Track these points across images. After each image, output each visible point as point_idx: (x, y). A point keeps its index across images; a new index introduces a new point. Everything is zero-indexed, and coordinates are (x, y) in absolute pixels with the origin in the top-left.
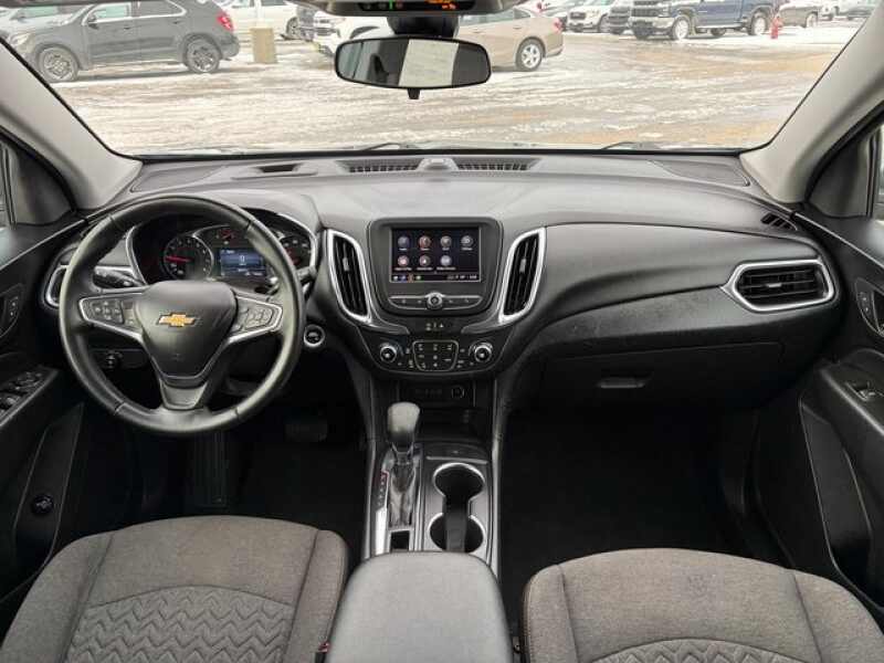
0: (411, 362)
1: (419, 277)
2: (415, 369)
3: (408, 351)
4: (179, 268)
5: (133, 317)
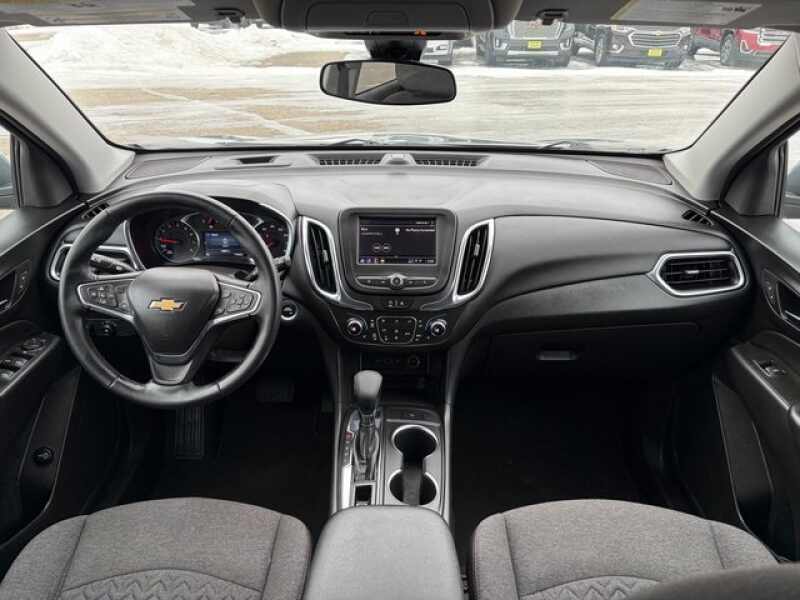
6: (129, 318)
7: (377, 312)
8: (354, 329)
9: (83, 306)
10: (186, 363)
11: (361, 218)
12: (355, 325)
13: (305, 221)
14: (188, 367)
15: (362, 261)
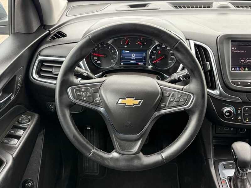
0: (240, 118)
1: (247, 69)
2: (242, 121)
3: (239, 111)
4: (98, 60)
5: (98, 98)
6: (102, 109)
7: (244, 103)
8: (228, 114)
9: (71, 102)
10: (137, 140)
11: (232, 41)
12: (229, 111)
13: (192, 43)
14: (139, 143)
15: (233, 69)
